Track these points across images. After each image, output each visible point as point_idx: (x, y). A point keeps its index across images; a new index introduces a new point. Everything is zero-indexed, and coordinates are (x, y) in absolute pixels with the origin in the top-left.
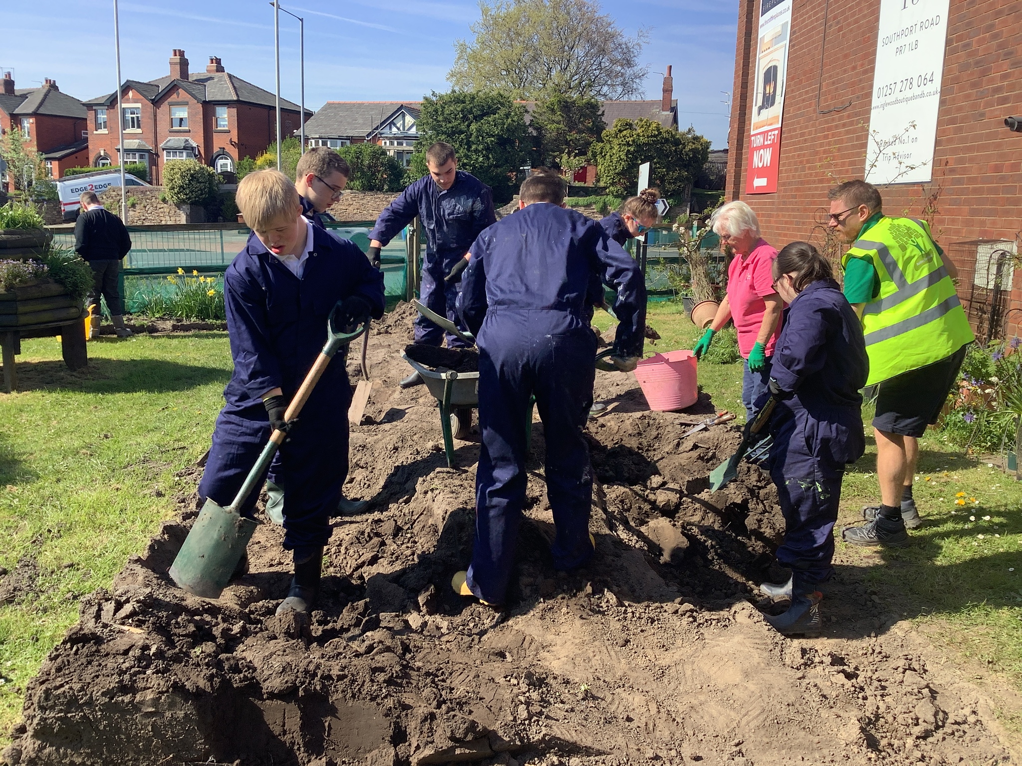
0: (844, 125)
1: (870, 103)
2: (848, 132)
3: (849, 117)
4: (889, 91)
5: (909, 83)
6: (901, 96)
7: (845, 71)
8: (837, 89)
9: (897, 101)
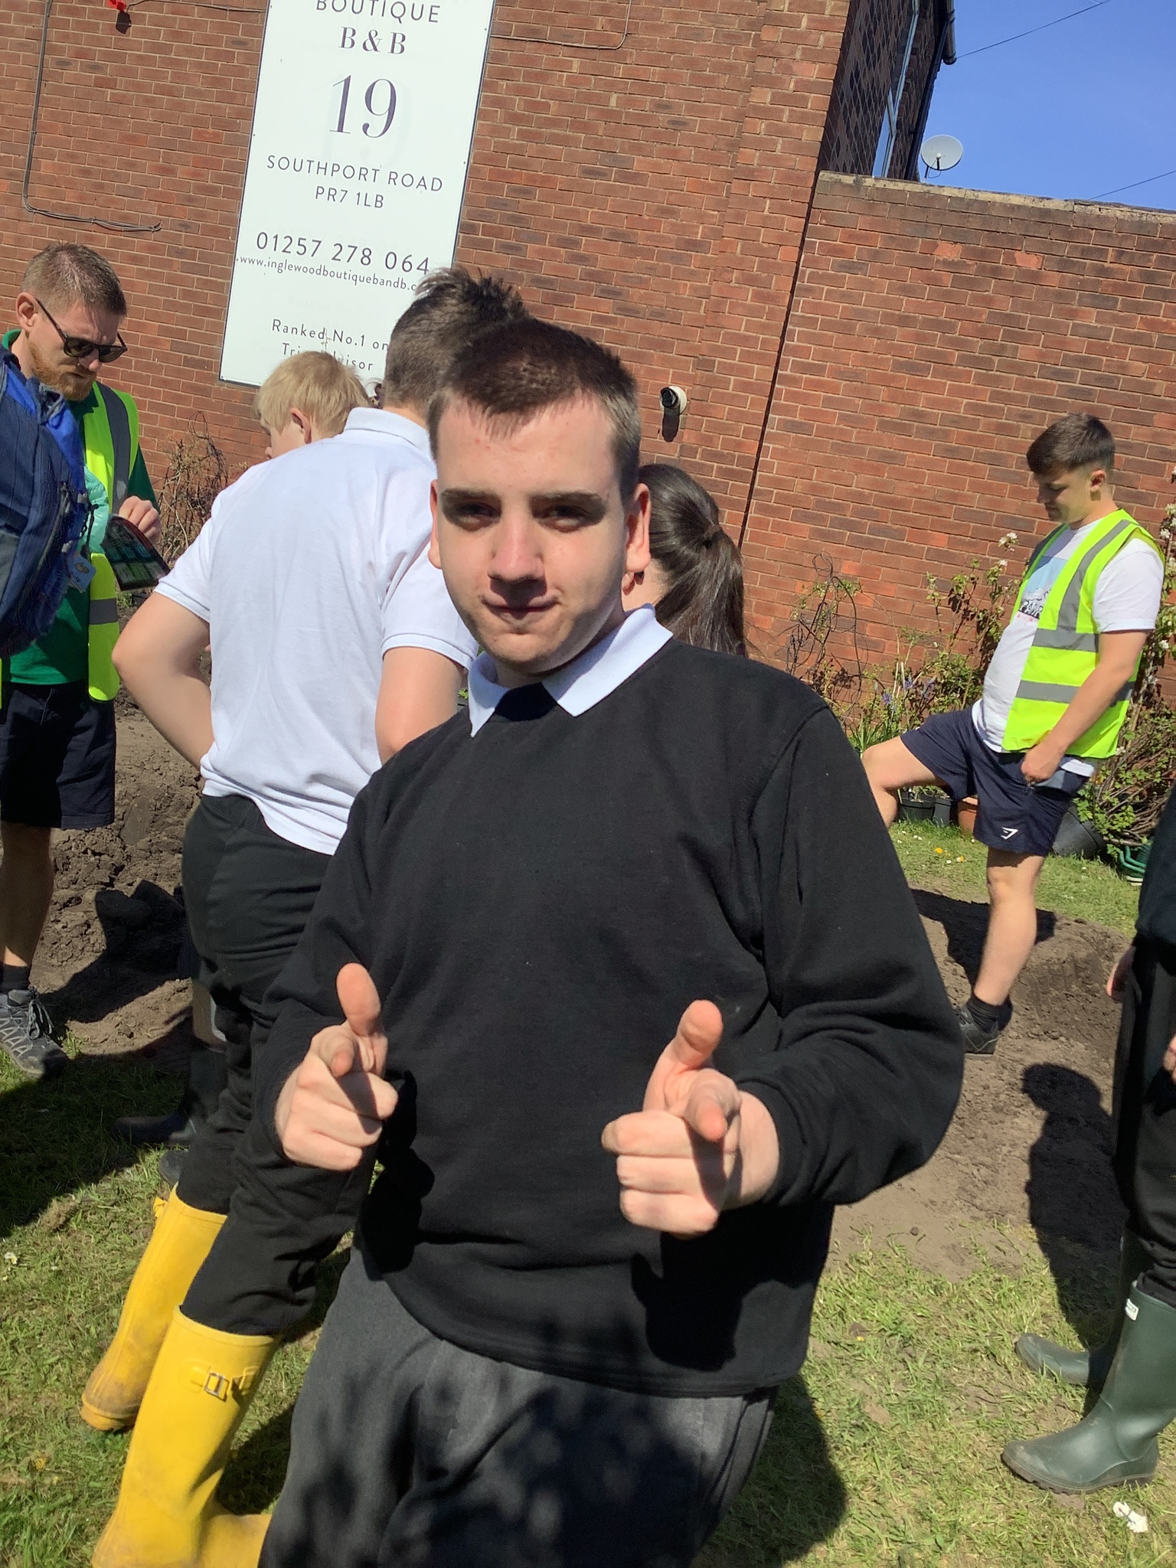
0: (134, 259)
1: (232, 248)
2: (148, 275)
3: (151, 249)
4: (295, 248)
5: (358, 254)
6: (332, 266)
7: (131, 166)
8: (100, 187)
9: (322, 271)
